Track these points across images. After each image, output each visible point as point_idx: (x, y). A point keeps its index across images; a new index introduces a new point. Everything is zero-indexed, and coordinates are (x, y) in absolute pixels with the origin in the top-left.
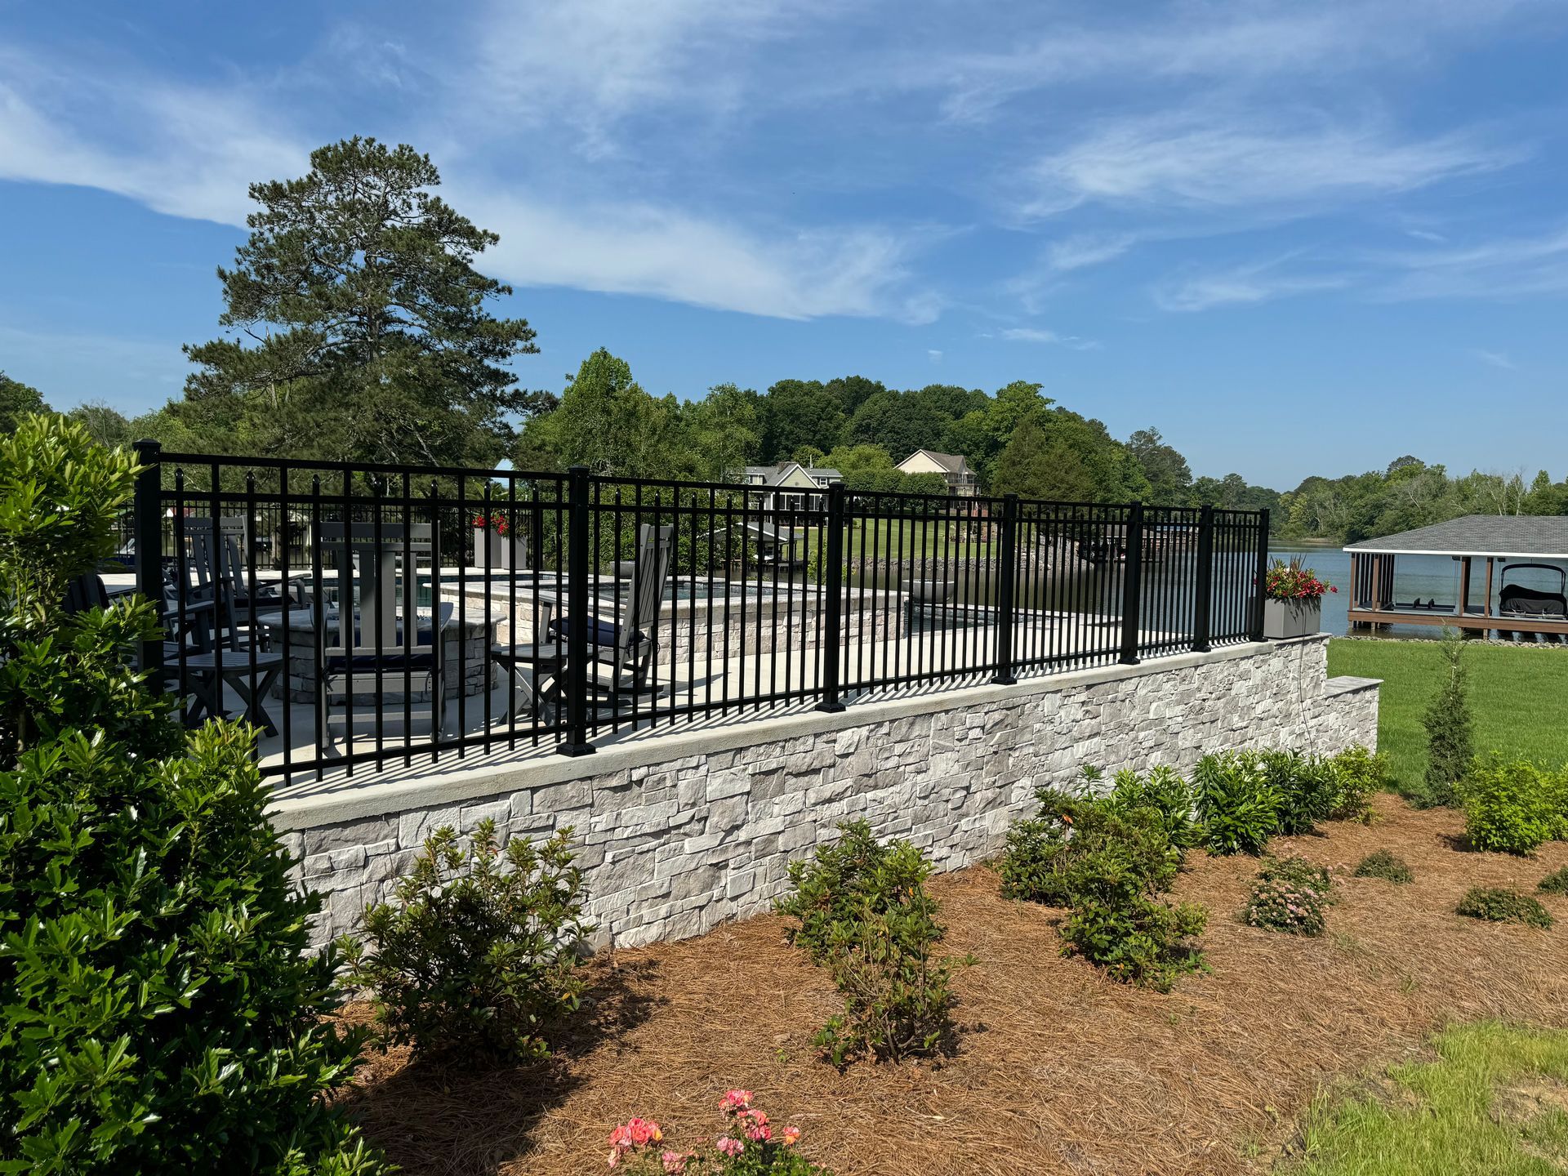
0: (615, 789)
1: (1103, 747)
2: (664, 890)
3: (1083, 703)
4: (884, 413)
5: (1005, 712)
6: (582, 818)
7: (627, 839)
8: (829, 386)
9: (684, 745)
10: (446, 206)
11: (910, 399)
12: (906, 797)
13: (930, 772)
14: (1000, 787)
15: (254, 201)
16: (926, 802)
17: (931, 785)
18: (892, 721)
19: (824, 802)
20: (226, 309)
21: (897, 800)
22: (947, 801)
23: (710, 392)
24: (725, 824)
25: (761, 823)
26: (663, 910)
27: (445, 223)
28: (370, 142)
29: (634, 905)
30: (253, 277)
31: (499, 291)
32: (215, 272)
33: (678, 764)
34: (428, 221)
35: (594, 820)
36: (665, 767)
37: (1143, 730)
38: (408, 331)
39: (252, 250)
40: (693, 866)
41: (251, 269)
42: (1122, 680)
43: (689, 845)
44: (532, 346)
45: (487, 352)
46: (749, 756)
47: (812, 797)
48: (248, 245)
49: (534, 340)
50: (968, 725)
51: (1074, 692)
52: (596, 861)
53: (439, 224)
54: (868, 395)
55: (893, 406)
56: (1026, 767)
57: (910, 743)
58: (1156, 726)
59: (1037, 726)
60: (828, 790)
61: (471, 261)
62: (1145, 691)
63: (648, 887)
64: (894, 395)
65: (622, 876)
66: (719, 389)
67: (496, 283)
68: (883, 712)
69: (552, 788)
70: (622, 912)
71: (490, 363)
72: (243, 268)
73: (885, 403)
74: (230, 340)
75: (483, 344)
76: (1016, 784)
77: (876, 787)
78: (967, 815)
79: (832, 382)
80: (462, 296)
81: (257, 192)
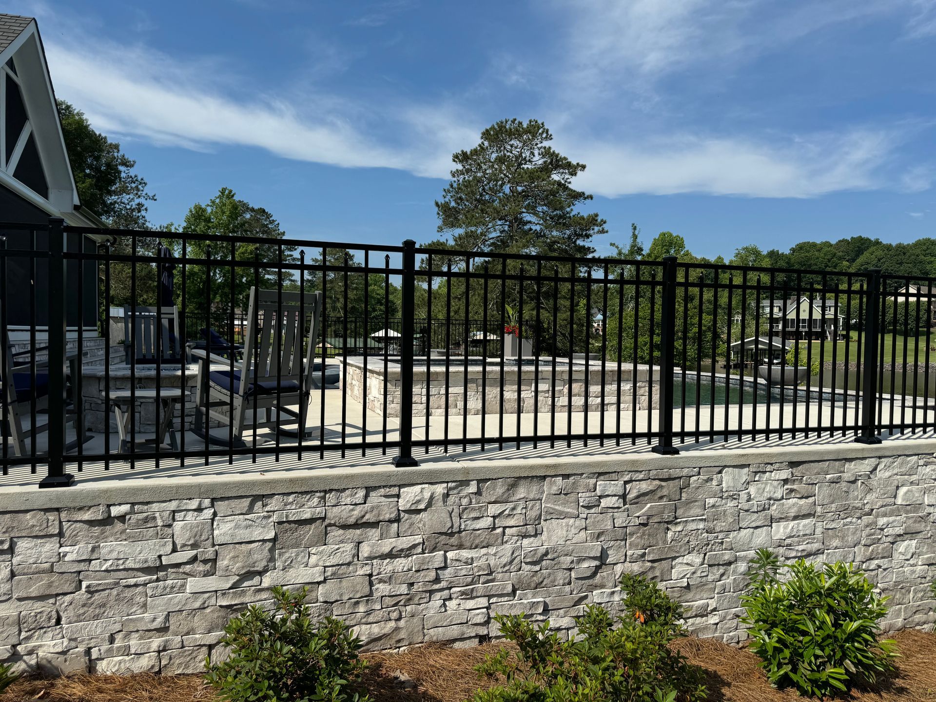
0: (91, 523)
1: (819, 530)
2: (157, 624)
3: (786, 481)
4: (879, 260)
5: (657, 482)
6: (48, 547)
7: (107, 571)
8: (837, 244)
9: (178, 487)
10: (554, 152)
11: (901, 250)
12: (505, 560)
13: (544, 537)
14: (653, 561)
15: (454, 163)
16: (537, 568)
17: (542, 550)
18: (479, 481)
19: (383, 557)
20: (440, 222)
21: (492, 563)
22: (570, 570)
23: (737, 252)
24: (238, 567)
25: (292, 572)
26: (156, 642)
27: (556, 162)
28: (514, 121)
29: (120, 635)
30: (453, 204)
31: (585, 199)
32: (434, 203)
33: (173, 505)
34: (545, 162)
35: (62, 550)
36: (155, 507)
37: (885, 515)
38: (534, 227)
39: (451, 189)
40: (197, 605)
41: (451, 200)
42: (850, 460)
43: (192, 585)
44: (603, 229)
45: (579, 236)
46: (274, 504)
47: (365, 550)
48: (449, 187)
49: (604, 226)
50: (598, 492)
51: (769, 468)
52: (66, 588)
53: (551, 163)
54: (868, 248)
55: (886, 254)
56: (693, 543)
57: (511, 505)
58: (907, 512)
59: (711, 501)
60: (386, 546)
61: (570, 183)
62: (887, 474)
63: (137, 619)
64: (889, 247)
65: (104, 605)
66: (744, 249)
67: (583, 193)
68: (466, 471)
69: (8, 516)
70: (103, 640)
71: (580, 242)
72: (447, 200)
73: (880, 253)
74: (442, 240)
75: (575, 231)
76: (677, 560)
77: (460, 547)
78: (602, 586)
79: (840, 241)
80: (560, 203)
81: (456, 158)
